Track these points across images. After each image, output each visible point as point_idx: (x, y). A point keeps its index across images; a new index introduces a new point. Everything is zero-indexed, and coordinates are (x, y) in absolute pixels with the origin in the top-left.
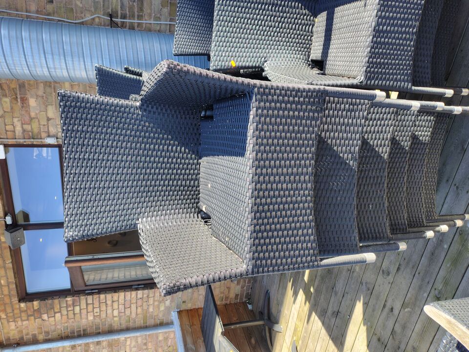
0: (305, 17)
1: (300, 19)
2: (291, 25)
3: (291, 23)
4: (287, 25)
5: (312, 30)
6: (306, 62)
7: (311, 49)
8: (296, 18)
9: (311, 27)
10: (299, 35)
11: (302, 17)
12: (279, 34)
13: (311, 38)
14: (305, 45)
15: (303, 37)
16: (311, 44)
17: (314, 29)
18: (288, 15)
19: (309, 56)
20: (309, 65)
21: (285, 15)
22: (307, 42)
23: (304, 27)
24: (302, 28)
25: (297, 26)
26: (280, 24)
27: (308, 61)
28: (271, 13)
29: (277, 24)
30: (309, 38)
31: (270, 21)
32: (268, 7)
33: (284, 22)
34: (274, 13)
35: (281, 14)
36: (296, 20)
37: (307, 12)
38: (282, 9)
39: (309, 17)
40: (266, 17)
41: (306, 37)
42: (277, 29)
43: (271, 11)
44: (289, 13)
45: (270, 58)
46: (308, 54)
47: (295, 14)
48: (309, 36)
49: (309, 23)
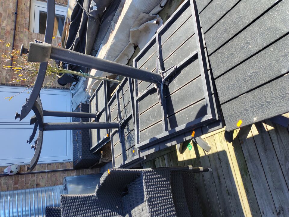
37: (119, 216)
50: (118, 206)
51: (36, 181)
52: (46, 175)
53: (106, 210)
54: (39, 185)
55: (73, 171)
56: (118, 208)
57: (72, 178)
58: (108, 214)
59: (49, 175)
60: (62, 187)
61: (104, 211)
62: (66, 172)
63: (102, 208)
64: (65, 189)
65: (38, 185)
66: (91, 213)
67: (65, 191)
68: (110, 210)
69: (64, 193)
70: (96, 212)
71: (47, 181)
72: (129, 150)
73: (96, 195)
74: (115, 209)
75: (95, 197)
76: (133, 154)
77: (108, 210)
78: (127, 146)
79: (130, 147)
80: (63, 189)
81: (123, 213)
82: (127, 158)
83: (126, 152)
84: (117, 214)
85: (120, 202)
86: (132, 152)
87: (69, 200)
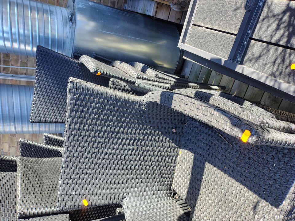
0: (169, 149)
1: (163, 151)
2: (153, 158)
3: (153, 155)
4: (149, 158)
5: (175, 161)
6: (168, 191)
7: (173, 178)
8: (160, 151)
9: (174, 158)
10: (162, 166)
11: (166, 149)
12: (141, 167)
13: (174, 168)
14: (167, 176)
15: (165, 168)
16: (174, 174)
17: (178, 160)
18: (151, 148)
19: (171, 185)
20: (171, 194)
21: (147, 148)
22: (169, 172)
23: (167, 159)
24: (165, 159)
25: (160, 158)
26: (142, 157)
27: (170, 190)
29: (139, 157)
30: (172, 168)
31: (131, 155)
32: (129, 142)
33: (146, 155)
34: (136, 148)
35: (144, 148)
36: (160, 153)
37: (171, 145)
38: (145, 143)
39: (172, 149)
40: (126, 151)
41: (169, 168)
42: (138, 162)
43: (133, 145)
44: (152, 146)
45: (130, 194)
46: (170, 183)
47: (159, 147)
48: (172, 166)
49: (173, 154)
50: (176, 130)
53: (153, 132)
56: (176, 133)
57: (85, 6)
58: (155, 138)
61: (149, 131)
63: (147, 126)
64: (72, 19)
66: (126, 129)
67: (71, 23)
68: (160, 133)
69: (68, 24)
70: (134, 130)
72: (270, 46)
73: (144, 104)
74: (169, 133)
75: (142, 105)
76: (288, 71)
77: (157, 132)
78: (263, 30)
79: (282, 43)
80: (67, 17)
81: (179, 141)
82: (246, 58)
83: (253, 42)
84: (170, 140)
85: (182, 123)
86: (283, 61)
87: (87, 95)
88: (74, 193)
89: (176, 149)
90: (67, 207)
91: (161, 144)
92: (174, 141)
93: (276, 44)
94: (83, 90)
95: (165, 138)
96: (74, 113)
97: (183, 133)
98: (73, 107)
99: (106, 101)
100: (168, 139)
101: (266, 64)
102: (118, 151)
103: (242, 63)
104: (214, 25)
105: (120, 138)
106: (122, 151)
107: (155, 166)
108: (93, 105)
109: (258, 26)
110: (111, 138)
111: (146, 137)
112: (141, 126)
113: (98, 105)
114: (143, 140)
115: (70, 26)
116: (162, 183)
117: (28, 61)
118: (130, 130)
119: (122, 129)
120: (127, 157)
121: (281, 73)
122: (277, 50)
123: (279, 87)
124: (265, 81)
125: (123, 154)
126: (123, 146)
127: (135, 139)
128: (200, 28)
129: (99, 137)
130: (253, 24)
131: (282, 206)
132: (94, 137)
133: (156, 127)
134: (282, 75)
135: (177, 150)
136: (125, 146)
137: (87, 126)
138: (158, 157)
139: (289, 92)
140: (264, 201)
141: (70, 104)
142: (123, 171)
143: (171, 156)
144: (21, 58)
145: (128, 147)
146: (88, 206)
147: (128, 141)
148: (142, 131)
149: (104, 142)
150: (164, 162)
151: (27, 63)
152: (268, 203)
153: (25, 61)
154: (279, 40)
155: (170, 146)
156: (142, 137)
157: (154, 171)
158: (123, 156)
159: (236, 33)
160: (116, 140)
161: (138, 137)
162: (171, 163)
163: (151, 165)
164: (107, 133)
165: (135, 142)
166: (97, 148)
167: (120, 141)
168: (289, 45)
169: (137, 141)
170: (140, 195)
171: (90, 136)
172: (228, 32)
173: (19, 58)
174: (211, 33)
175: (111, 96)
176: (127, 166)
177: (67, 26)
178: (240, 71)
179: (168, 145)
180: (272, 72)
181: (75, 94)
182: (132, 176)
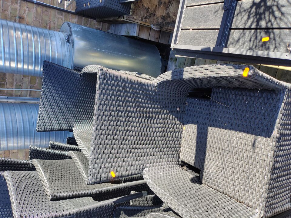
0: (175, 126)
1: (171, 128)
2: (164, 134)
3: (164, 132)
4: (161, 134)
5: (181, 136)
6: (177, 163)
7: (180, 151)
8: (168, 128)
9: (180, 133)
10: (171, 141)
11: (173, 126)
12: (154, 142)
13: (180, 142)
14: (175, 149)
15: (174, 142)
16: (180, 148)
17: (183, 135)
18: (162, 125)
19: (179, 158)
20: (180, 165)
21: (159, 125)
22: (177, 146)
23: (174, 134)
24: (173, 135)
25: (169, 134)
26: (155, 133)
27: (179, 162)
28: (147, 125)
29: (152, 133)
30: (179, 142)
31: (147, 131)
32: (145, 120)
34: (150, 125)
35: (156, 125)
36: (168, 129)
38: (157, 121)
39: (178, 126)
40: (142, 128)
41: (176, 142)
42: (152, 137)
43: (148, 123)
44: (162, 123)
45: (148, 165)
46: (178, 156)
47: (167, 124)
48: (178, 141)
49: (178, 130)
50: (179, 109)
51: (18, 11)
52: (35, 8)
53: (162, 110)
54: (23, 18)
55: (74, 16)
56: (180, 111)
57: (80, 29)
58: (164, 116)
59: (39, 9)
60: (63, 36)
61: (159, 110)
62: (64, 14)
63: (157, 106)
64: (69, 40)
65: (21, 19)
66: (142, 109)
67: (68, 44)
68: (168, 111)
69: (66, 44)
70: (148, 109)
71: (36, 18)
72: (245, 30)
73: (156, 86)
74: (175, 112)
75: (154, 87)
76: (260, 43)
77: (165, 111)
78: (238, 21)
79: (253, 26)
80: (65, 39)
81: (182, 118)
82: (229, 43)
83: (232, 31)
84: (176, 118)
85: (183, 103)
86: (256, 38)
87: (113, 80)
88: (103, 167)
89: (180, 126)
90: (98, 180)
91: (169, 121)
92: (179, 118)
93: (250, 28)
94: (110, 76)
95: (171, 116)
96: (102, 96)
97: (185, 112)
98: (102, 91)
99: (127, 85)
100: (174, 117)
101: (244, 43)
102: (136, 128)
103: (226, 46)
104: (199, 26)
105: (137, 117)
106: (139, 128)
107: (165, 140)
108: (117, 88)
109: (234, 19)
110: (131, 117)
111: (157, 116)
112: (153, 105)
113: (121, 88)
114: (155, 118)
115: (68, 46)
116: (173, 155)
117: (22, 83)
118: (145, 110)
119: (139, 109)
120: (143, 133)
121: (256, 46)
122: (250, 32)
123: (257, 55)
124: (246, 53)
125: (140, 131)
126: (140, 124)
127: (149, 117)
128: (188, 31)
129: (121, 116)
130: (230, 19)
131: (273, 134)
132: (118, 116)
133: (165, 107)
134: (257, 48)
135: (182, 126)
136: (141, 124)
137: (112, 107)
138: (167, 133)
139: (264, 55)
140: (260, 137)
141: (100, 88)
142: (141, 146)
143: (177, 132)
144: (16, 81)
145: (144, 125)
146: (115, 177)
147: (143, 120)
148: (154, 110)
149: (125, 120)
150: (173, 137)
151: (22, 85)
152: (263, 137)
153: (20, 83)
154: (251, 25)
155: (176, 123)
156: (154, 116)
157: (165, 145)
158: (140, 133)
159: (219, 27)
160: (134, 119)
161: (151, 115)
162: (178, 138)
163: (163, 140)
164: (127, 112)
165: (149, 120)
166: (120, 126)
167: (137, 119)
168: (258, 27)
169: (150, 119)
170: (156, 165)
171: (114, 116)
172: (212, 28)
173: (14, 81)
174: (198, 32)
175: (131, 80)
176: (144, 142)
177: (65, 46)
178: (226, 52)
179: (174, 122)
180: (250, 47)
181: (104, 79)
182: (148, 150)
